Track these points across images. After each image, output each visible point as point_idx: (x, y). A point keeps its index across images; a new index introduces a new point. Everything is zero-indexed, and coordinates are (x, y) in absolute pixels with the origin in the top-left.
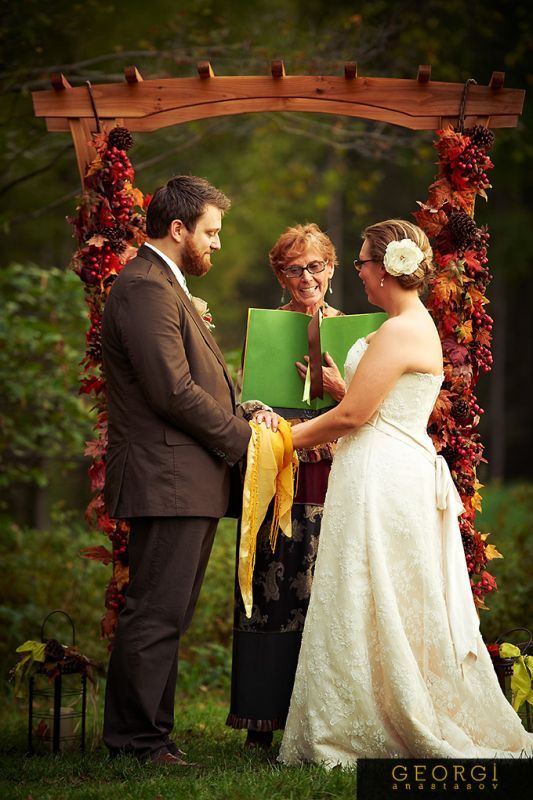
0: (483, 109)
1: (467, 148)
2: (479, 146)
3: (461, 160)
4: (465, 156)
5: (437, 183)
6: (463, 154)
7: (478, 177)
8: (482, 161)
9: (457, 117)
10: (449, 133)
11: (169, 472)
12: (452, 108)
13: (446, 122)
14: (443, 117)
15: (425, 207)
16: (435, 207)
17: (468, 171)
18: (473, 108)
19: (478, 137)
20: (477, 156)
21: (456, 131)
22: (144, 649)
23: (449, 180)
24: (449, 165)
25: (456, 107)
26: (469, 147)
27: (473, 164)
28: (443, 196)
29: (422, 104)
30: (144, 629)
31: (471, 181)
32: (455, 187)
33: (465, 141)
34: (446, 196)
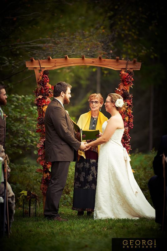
0: (131, 67)
1: (127, 76)
2: (130, 75)
3: (126, 79)
4: (127, 78)
5: (120, 84)
6: (127, 77)
7: (130, 83)
8: (131, 79)
9: (125, 69)
10: (123, 72)
11: (62, 151)
12: (124, 66)
13: (123, 70)
14: (122, 69)
15: (118, 90)
16: (120, 90)
17: (127, 81)
18: (129, 67)
19: (130, 73)
20: (130, 78)
21: (125, 72)
22: (56, 192)
23: (123, 83)
24: (123, 80)
25: (125, 66)
26: (128, 76)
27: (129, 80)
28: (122, 87)
29: (117, 65)
30: (56, 187)
31: (128, 84)
32: (125, 85)
33: (127, 74)
34: (123, 87)
